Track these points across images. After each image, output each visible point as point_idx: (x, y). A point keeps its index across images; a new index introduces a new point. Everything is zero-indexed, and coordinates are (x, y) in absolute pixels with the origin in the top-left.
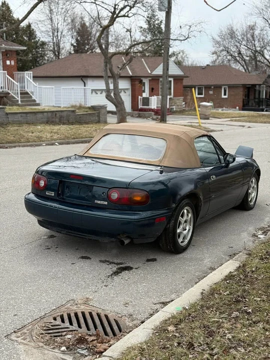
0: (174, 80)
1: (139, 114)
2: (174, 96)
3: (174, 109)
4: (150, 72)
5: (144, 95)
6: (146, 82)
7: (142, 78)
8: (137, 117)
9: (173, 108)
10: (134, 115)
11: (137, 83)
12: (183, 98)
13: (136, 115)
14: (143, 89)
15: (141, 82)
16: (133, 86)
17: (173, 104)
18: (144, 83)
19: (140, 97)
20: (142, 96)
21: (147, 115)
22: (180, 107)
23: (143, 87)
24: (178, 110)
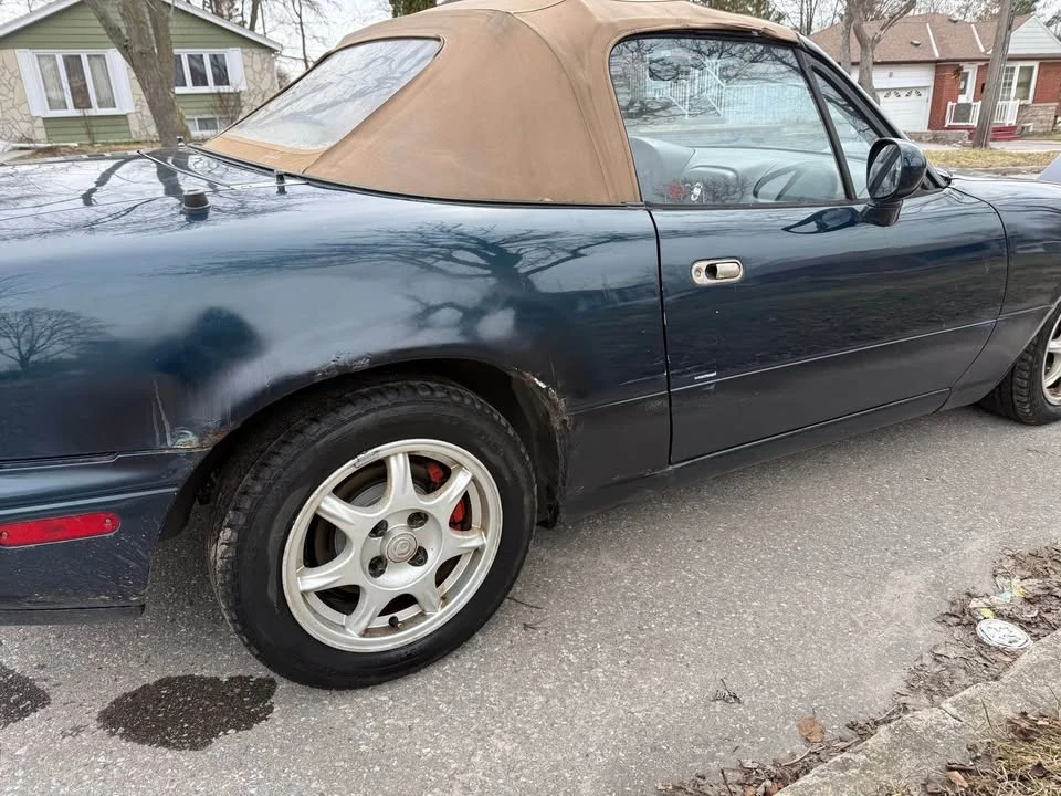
0: (1040, 64)
1: (935, 136)
2: (1033, 102)
3: (1031, 130)
4: (983, 50)
5: (962, 99)
6: (971, 71)
7: (961, 64)
8: (930, 141)
9: (1028, 127)
10: (923, 138)
11: (949, 73)
12: (1056, 104)
13: (926, 137)
14: (962, 87)
15: (958, 71)
16: (938, 80)
17: (1027, 118)
18: (967, 74)
19: (950, 104)
20: (955, 100)
21: (953, 138)
22: (1045, 124)
23: (963, 83)
24: (1041, 130)
